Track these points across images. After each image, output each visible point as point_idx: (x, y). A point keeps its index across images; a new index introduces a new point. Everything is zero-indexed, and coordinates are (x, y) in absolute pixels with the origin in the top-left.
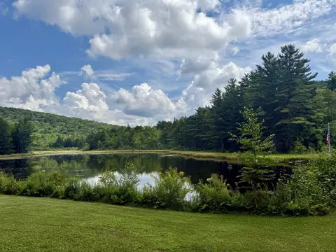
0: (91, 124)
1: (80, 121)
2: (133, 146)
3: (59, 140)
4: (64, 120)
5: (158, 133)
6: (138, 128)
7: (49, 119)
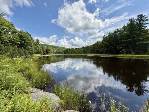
0: (64, 48)
1: (61, 47)
2: (75, 53)
3: (57, 52)
4: (58, 47)
5: (82, 50)
6: (76, 49)
7: (54, 47)
